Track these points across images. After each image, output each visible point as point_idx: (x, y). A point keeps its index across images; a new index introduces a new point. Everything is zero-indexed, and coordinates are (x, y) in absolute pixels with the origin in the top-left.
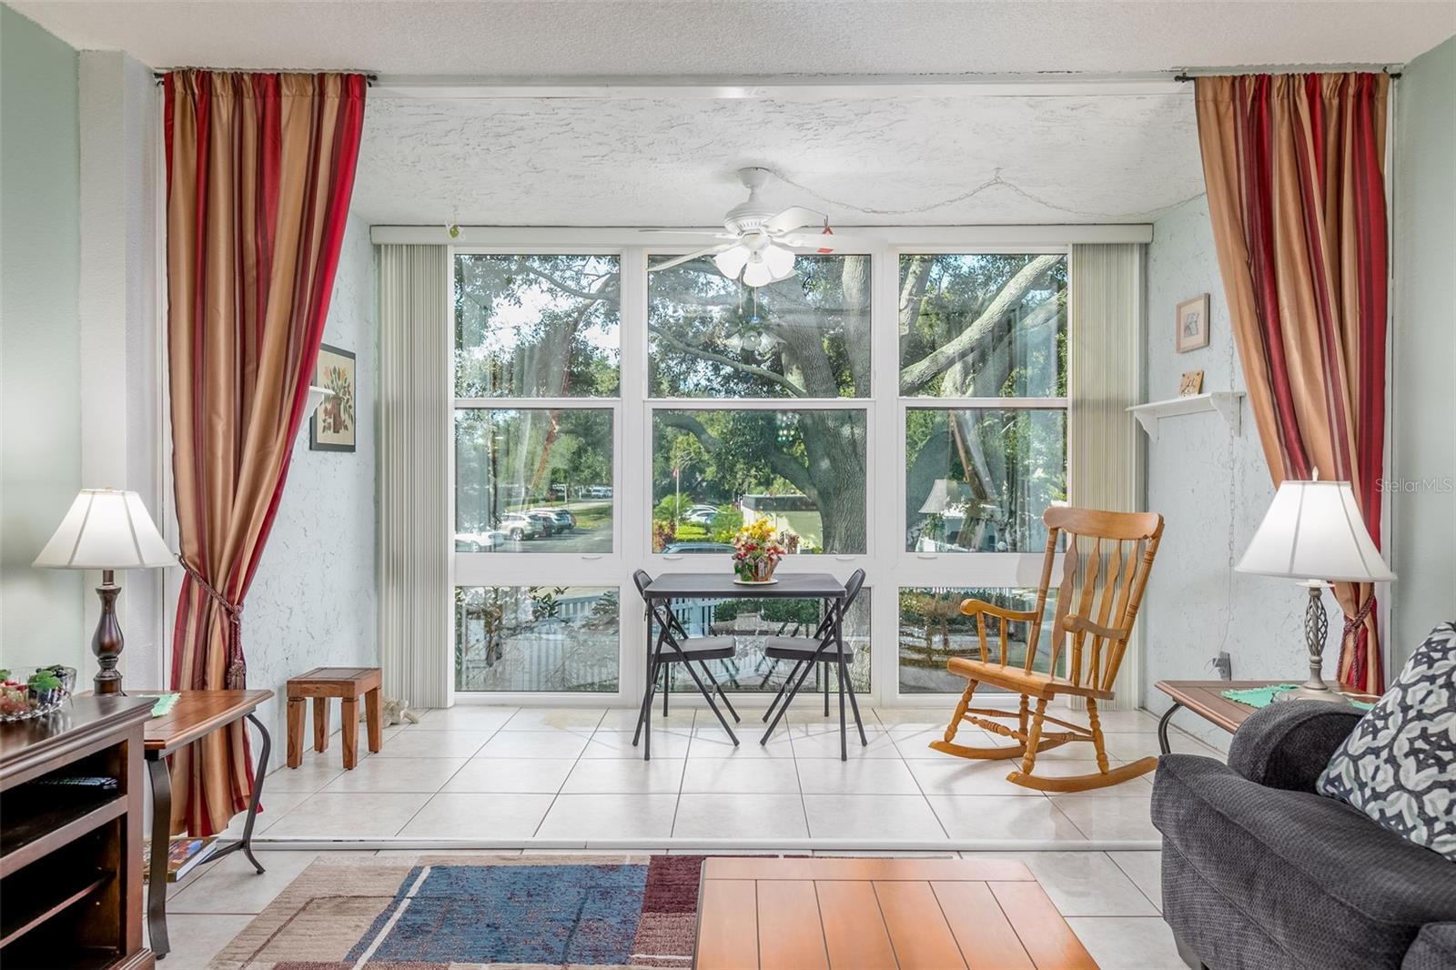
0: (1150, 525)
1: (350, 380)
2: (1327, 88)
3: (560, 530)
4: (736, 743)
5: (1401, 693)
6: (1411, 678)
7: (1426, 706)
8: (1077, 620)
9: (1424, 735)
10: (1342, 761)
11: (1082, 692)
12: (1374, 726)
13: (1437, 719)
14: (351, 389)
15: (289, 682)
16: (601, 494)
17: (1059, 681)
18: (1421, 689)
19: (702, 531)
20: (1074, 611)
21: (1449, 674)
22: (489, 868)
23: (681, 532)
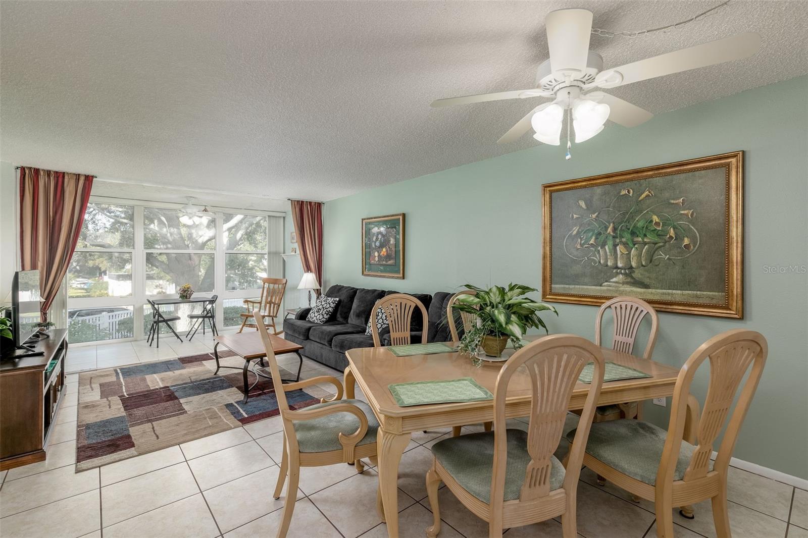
0: (284, 282)
2: (313, 204)
4: (182, 341)
5: (322, 306)
8: (270, 302)
9: (327, 311)
11: (271, 316)
17: (266, 314)
20: (269, 300)
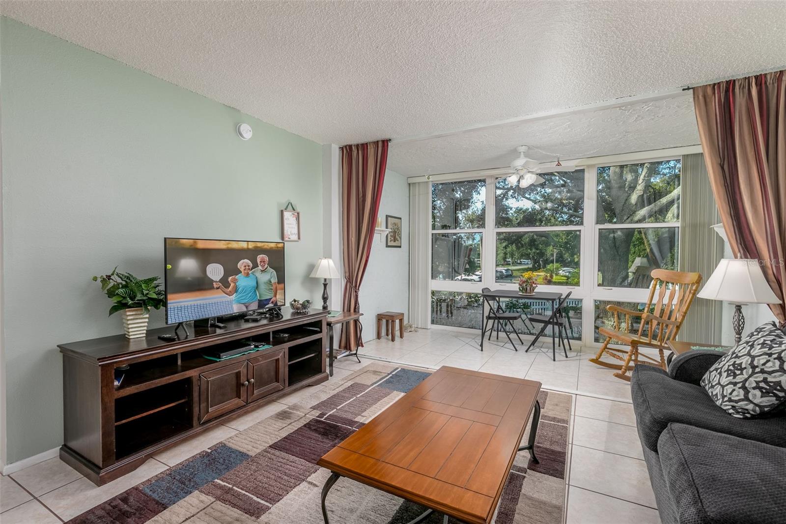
0: (694, 279)
1: (400, 226)
3: (507, 276)
4: (516, 350)
5: (750, 359)
6: (757, 353)
7: (766, 367)
10: (718, 387)
12: (735, 373)
13: (773, 375)
14: (400, 229)
15: (378, 315)
16: (526, 263)
18: (763, 359)
19: (565, 278)
21: (780, 353)
22: (416, 371)
23: (555, 278)
